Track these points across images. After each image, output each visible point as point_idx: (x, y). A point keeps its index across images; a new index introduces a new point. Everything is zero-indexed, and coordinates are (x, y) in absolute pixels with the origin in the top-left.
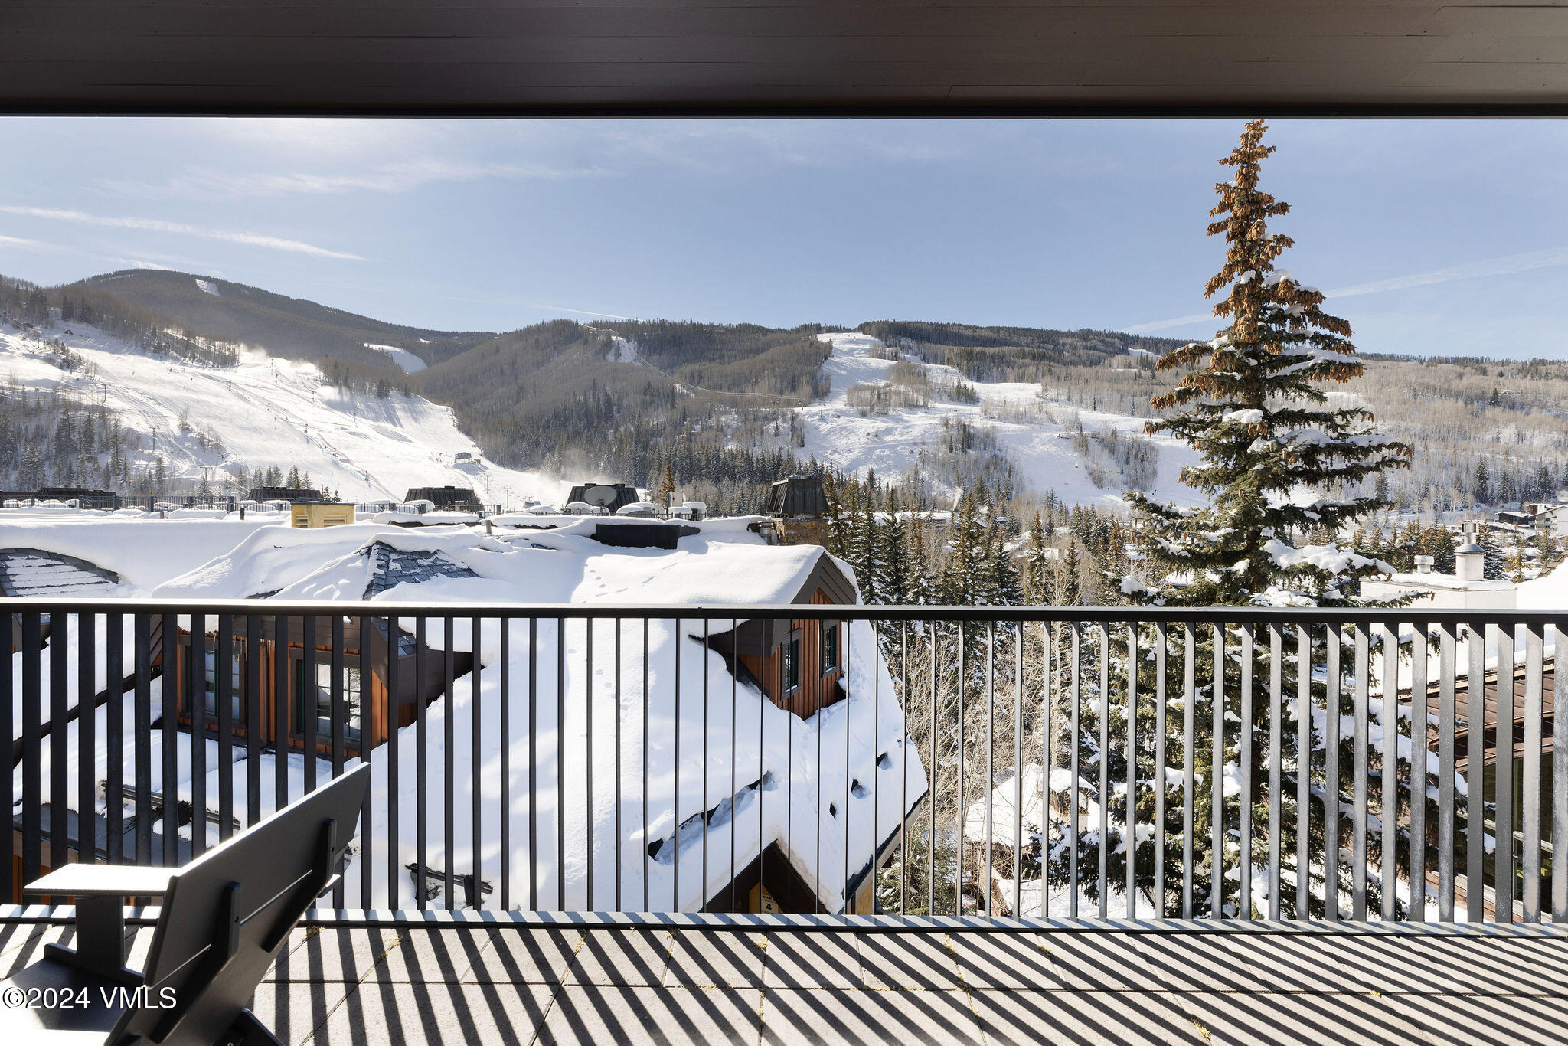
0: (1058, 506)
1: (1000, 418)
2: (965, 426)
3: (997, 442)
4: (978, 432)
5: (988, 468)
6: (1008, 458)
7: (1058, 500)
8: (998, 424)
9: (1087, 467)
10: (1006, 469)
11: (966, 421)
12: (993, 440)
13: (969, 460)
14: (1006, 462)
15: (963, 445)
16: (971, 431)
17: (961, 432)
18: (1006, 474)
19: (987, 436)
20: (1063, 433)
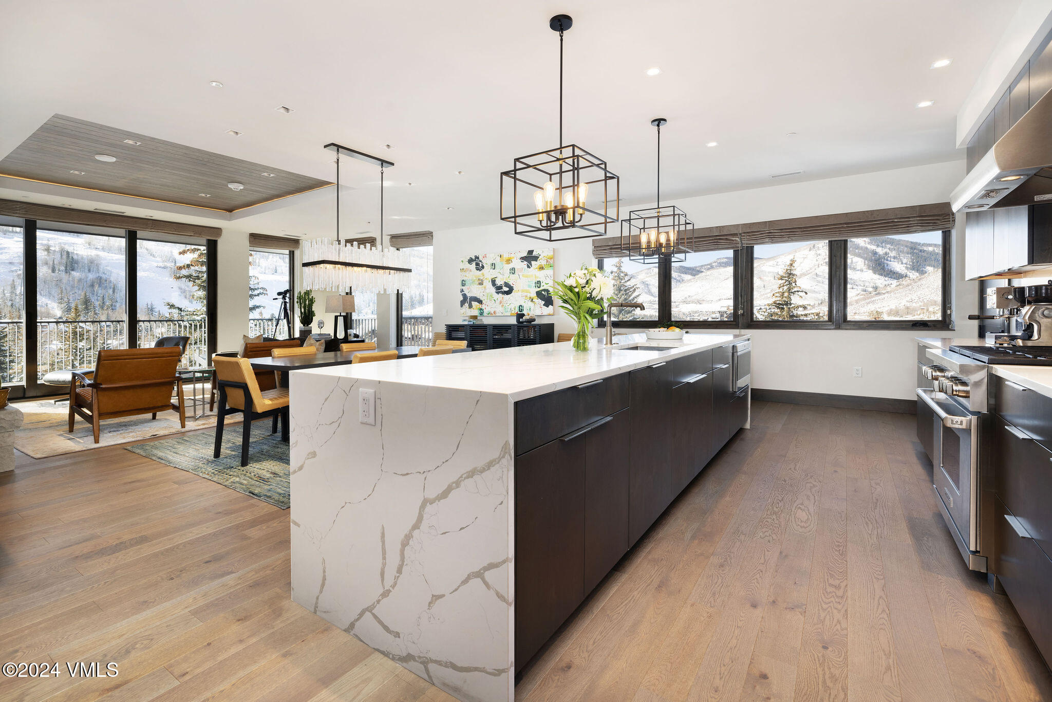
0: (156, 314)
1: (103, 249)
2: (68, 253)
3: (101, 267)
4: (82, 258)
5: (92, 286)
6: (112, 279)
7: (157, 310)
8: (102, 254)
9: (180, 288)
10: (110, 288)
11: (70, 249)
12: (98, 265)
13: (73, 280)
14: (110, 282)
15: (66, 267)
16: (75, 257)
17: (65, 257)
18: (111, 291)
19: (92, 262)
20: (161, 264)
